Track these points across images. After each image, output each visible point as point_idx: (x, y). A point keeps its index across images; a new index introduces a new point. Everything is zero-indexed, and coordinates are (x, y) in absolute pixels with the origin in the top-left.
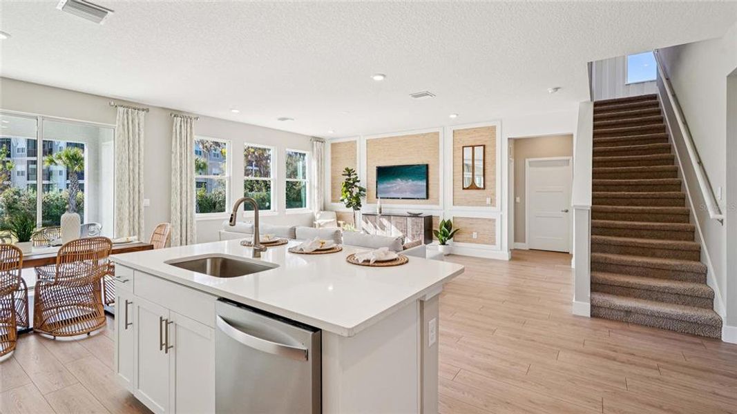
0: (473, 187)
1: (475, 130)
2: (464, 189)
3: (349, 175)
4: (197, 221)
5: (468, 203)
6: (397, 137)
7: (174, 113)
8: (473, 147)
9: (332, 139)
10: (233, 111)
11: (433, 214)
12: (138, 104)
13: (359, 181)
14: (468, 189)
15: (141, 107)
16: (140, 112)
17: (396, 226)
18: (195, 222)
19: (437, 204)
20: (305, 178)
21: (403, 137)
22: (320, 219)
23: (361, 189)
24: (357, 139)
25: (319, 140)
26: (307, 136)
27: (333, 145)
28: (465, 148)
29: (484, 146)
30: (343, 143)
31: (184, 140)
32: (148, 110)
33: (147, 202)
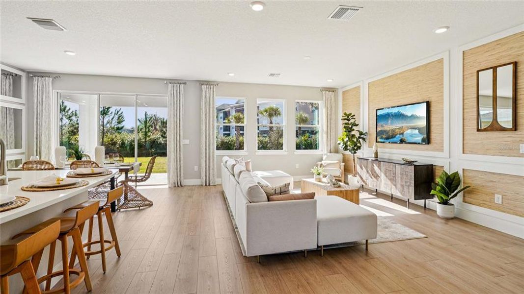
0: (495, 127)
1: (498, 43)
2: (478, 130)
3: (349, 120)
4: (217, 156)
5: (486, 151)
6: (396, 75)
7: (202, 83)
8: (494, 69)
9: (343, 87)
10: (230, 75)
11: (436, 162)
12: (179, 80)
13: (357, 125)
14: (485, 130)
15: (182, 82)
16: (181, 85)
17: (385, 174)
18: (215, 157)
19: (441, 150)
20: (318, 124)
21: (401, 73)
22: (325, 160)
23: (361, 133)
24: (360, 84)
25: (332, 90)
26: (318, 88)
27: (344, 93)
28: (480, 73)
29: (515, 64)
30: (351, 90)
31: (208, 100)
32: (185, 83)
33: (187, 141)
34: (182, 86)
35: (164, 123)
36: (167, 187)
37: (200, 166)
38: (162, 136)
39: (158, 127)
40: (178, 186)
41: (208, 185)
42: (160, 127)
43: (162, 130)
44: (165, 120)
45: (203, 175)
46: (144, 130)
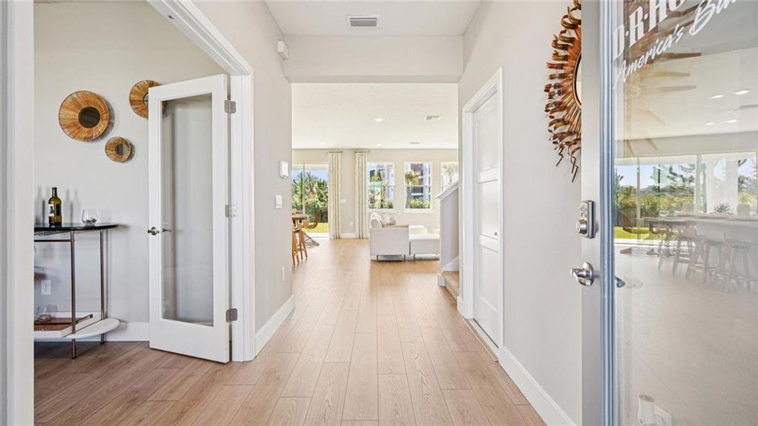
7: (356, 151)
12: (337, 149)
15: (339, 151)
18: (367, 214)
32: (342, 152)
33: (344, 201)
34: (339, 154)
35: (321, 184)
36: (328, 239)
37: (354, 222)
38: (319, 199)
39: (314, 189)
40: (337, 238)
41: (361, 238)
42: (316, 189)
43: (319, 193)
44: (322, 181)
45: (357, 230)
46: (299, 193)
